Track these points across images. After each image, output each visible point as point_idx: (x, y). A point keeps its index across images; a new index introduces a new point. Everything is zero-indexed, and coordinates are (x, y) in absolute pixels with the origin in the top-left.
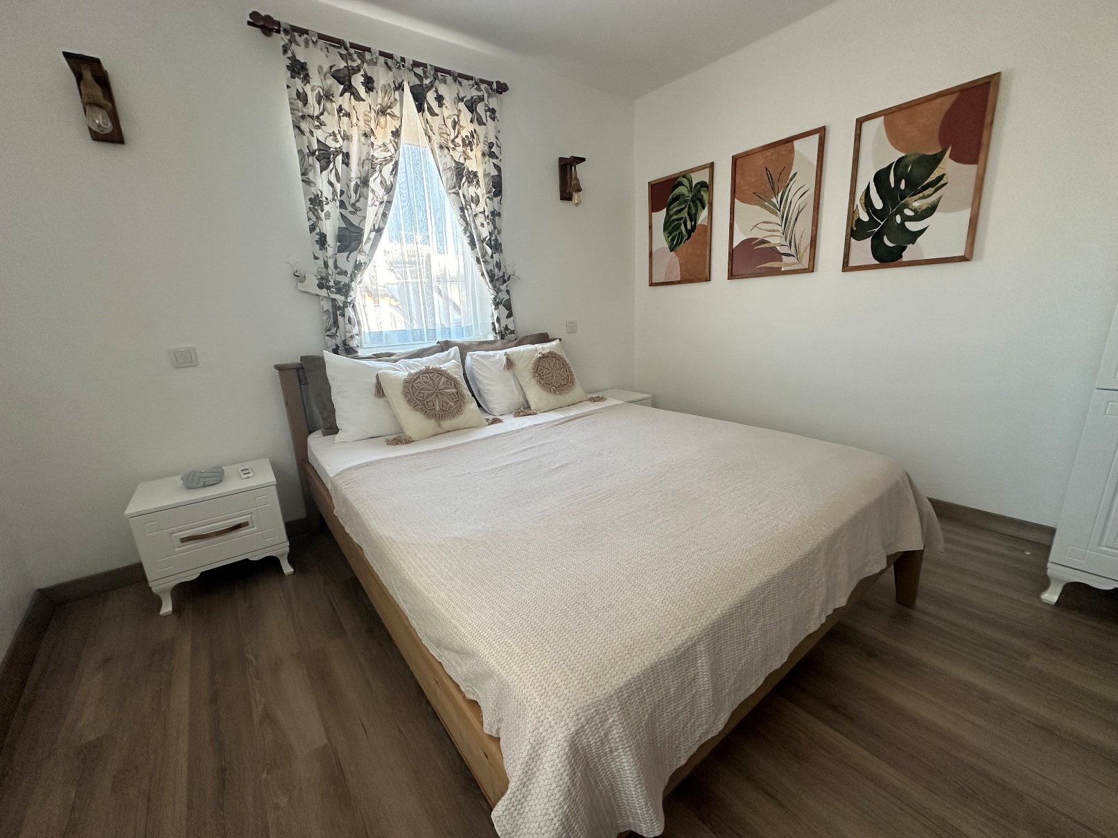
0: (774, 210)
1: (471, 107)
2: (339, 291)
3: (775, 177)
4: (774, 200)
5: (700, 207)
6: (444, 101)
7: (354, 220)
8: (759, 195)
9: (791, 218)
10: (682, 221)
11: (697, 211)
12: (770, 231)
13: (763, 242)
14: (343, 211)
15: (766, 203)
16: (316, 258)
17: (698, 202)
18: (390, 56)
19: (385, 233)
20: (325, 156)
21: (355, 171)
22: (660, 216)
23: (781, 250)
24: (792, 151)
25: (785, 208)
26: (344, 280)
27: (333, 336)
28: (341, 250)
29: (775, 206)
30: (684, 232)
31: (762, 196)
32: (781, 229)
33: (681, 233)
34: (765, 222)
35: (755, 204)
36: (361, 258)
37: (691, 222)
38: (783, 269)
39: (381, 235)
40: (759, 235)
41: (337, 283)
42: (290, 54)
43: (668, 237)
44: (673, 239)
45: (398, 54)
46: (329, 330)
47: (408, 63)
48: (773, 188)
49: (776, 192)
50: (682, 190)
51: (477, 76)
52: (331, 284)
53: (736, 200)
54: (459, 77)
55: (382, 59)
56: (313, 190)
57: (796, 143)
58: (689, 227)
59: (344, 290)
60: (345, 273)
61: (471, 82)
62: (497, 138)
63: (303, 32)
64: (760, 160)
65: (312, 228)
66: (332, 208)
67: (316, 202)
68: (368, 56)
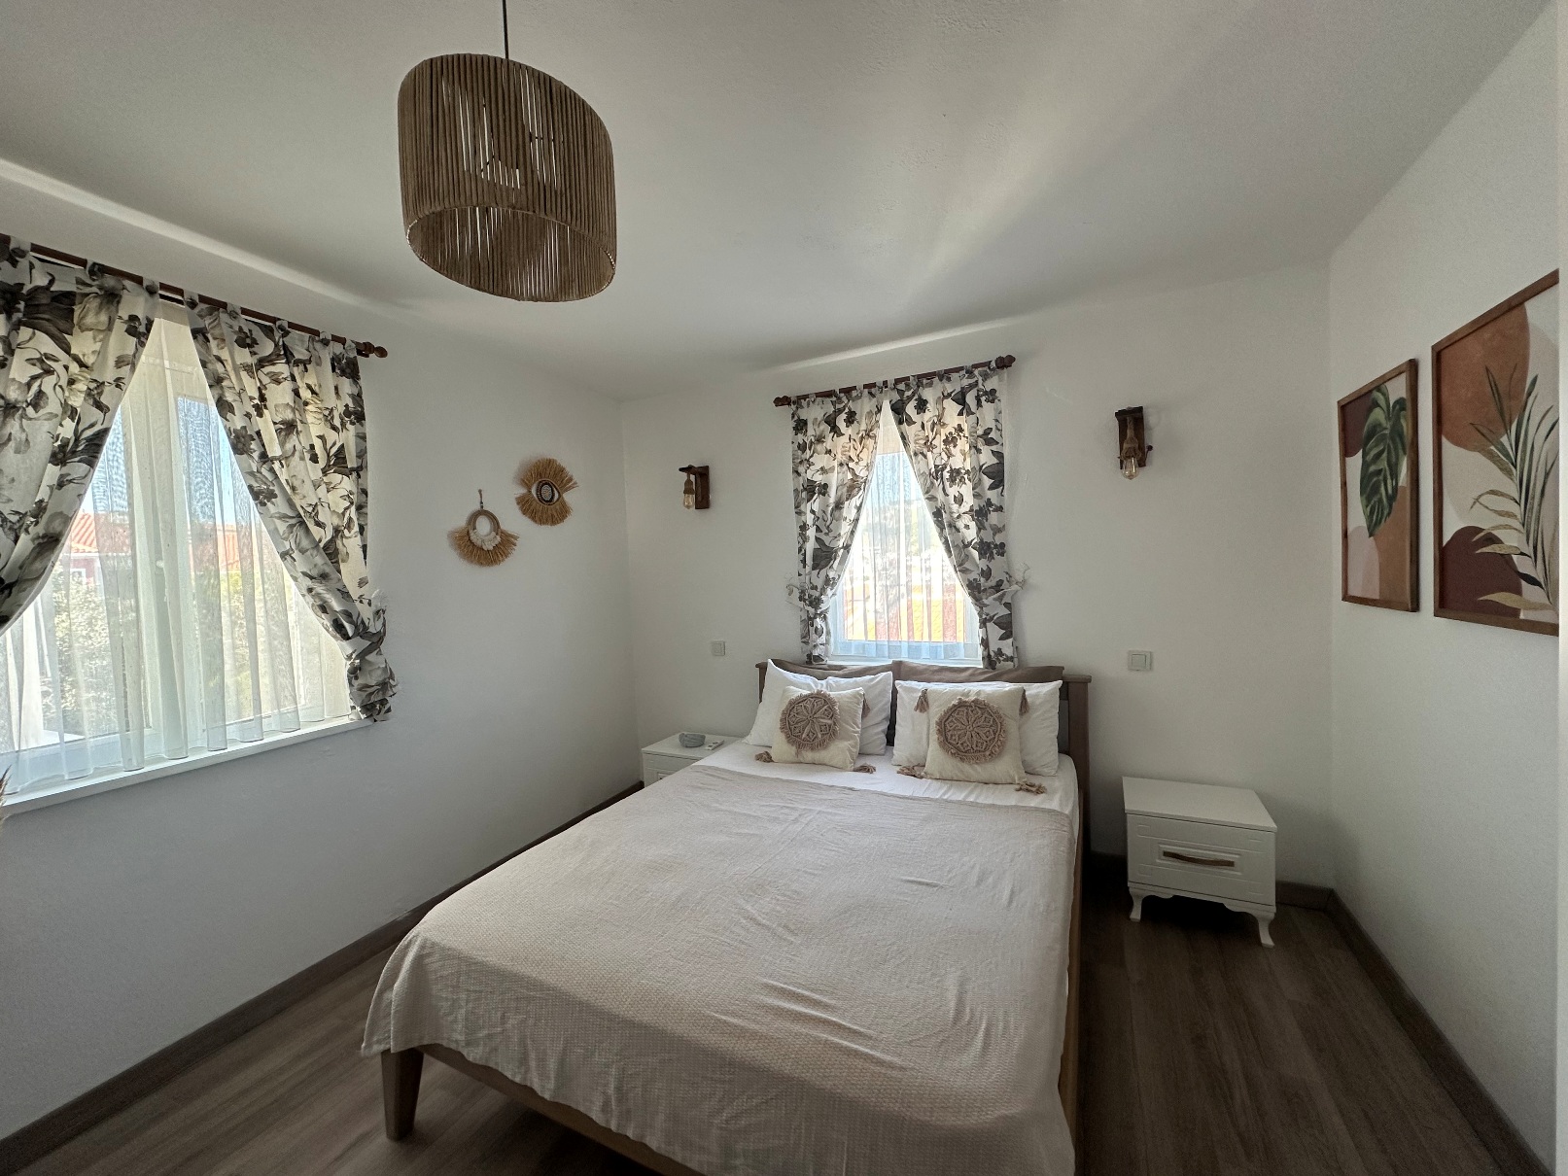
0: (1507, 463)
1: (960, 399)
2: (811, 604)
3: (1502, 386)
4: (1504, 439)
5: (1401, 452)
6: (928, 405)
7: (827, 540)
8: (1480, 428)
9: (1535, 484)
10: (1381, 478)
11: (1397, 458)
12: (1501, 514)
13: (1491, 539)
14: (819, 535)
15: (1492, 448)
16: (800, 575)
17: (1398, 440)
18: (873, 385)
19: (853, 549)
20: (812, 489)
21: (832, 500)
22: (1356, 462)
23: (1524, 565)
24: (1523, 326)
25: (1523, 460)
26: (816, 594)
27: (806, 643)
28: (814, 568)
29: (1507, 455)
30: (1385, 499)
31: (1485, 431)
32: (1518, 510)
33: (1380, 501)
34: (1493, 492)
35: (1475, 449)
36: (832, 574)
37: (1392, 480)
38: (1522, 616)
39: (848, 552)
40: (1486, 522)
41: (810, 596)
42: (796, 418)
43: (1367, 506)
44: (1372, 513)
45: (879, 380)
46: (805, 637)
47: (890, 384)
48: (1502, 414)
49: (1507, 418)
50: (1378, 415)
51: (968, 363)
52: (807, 597)
53: (1444, 440)
54: (945, 375)
55: (866, 390)
56: (803, 518)
57: (1531, 307)
58: (1390, 491)
59: (815, 602)
60: (815, 588)
61: (964, 372)
62: (997, 421)
63: (805, 397)
64: (1474, 348)
65: (800, 550)
66: (811, 533)
67: (804, 527)
68: (854, 393)
